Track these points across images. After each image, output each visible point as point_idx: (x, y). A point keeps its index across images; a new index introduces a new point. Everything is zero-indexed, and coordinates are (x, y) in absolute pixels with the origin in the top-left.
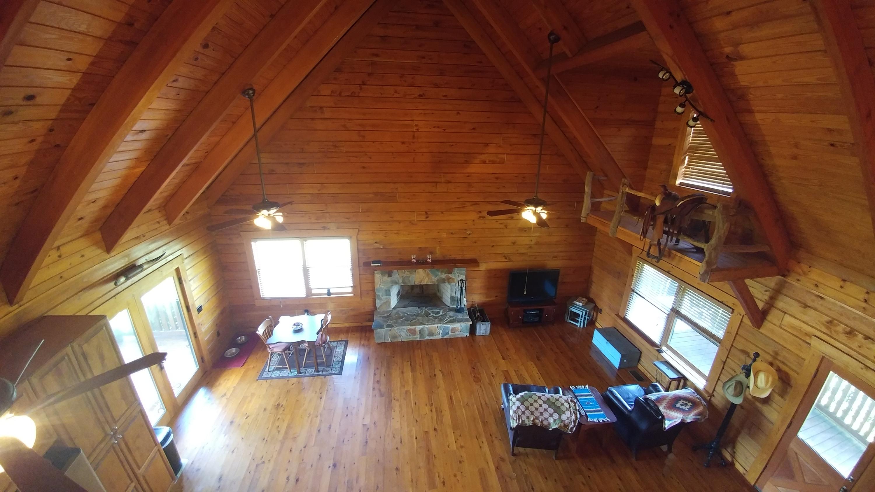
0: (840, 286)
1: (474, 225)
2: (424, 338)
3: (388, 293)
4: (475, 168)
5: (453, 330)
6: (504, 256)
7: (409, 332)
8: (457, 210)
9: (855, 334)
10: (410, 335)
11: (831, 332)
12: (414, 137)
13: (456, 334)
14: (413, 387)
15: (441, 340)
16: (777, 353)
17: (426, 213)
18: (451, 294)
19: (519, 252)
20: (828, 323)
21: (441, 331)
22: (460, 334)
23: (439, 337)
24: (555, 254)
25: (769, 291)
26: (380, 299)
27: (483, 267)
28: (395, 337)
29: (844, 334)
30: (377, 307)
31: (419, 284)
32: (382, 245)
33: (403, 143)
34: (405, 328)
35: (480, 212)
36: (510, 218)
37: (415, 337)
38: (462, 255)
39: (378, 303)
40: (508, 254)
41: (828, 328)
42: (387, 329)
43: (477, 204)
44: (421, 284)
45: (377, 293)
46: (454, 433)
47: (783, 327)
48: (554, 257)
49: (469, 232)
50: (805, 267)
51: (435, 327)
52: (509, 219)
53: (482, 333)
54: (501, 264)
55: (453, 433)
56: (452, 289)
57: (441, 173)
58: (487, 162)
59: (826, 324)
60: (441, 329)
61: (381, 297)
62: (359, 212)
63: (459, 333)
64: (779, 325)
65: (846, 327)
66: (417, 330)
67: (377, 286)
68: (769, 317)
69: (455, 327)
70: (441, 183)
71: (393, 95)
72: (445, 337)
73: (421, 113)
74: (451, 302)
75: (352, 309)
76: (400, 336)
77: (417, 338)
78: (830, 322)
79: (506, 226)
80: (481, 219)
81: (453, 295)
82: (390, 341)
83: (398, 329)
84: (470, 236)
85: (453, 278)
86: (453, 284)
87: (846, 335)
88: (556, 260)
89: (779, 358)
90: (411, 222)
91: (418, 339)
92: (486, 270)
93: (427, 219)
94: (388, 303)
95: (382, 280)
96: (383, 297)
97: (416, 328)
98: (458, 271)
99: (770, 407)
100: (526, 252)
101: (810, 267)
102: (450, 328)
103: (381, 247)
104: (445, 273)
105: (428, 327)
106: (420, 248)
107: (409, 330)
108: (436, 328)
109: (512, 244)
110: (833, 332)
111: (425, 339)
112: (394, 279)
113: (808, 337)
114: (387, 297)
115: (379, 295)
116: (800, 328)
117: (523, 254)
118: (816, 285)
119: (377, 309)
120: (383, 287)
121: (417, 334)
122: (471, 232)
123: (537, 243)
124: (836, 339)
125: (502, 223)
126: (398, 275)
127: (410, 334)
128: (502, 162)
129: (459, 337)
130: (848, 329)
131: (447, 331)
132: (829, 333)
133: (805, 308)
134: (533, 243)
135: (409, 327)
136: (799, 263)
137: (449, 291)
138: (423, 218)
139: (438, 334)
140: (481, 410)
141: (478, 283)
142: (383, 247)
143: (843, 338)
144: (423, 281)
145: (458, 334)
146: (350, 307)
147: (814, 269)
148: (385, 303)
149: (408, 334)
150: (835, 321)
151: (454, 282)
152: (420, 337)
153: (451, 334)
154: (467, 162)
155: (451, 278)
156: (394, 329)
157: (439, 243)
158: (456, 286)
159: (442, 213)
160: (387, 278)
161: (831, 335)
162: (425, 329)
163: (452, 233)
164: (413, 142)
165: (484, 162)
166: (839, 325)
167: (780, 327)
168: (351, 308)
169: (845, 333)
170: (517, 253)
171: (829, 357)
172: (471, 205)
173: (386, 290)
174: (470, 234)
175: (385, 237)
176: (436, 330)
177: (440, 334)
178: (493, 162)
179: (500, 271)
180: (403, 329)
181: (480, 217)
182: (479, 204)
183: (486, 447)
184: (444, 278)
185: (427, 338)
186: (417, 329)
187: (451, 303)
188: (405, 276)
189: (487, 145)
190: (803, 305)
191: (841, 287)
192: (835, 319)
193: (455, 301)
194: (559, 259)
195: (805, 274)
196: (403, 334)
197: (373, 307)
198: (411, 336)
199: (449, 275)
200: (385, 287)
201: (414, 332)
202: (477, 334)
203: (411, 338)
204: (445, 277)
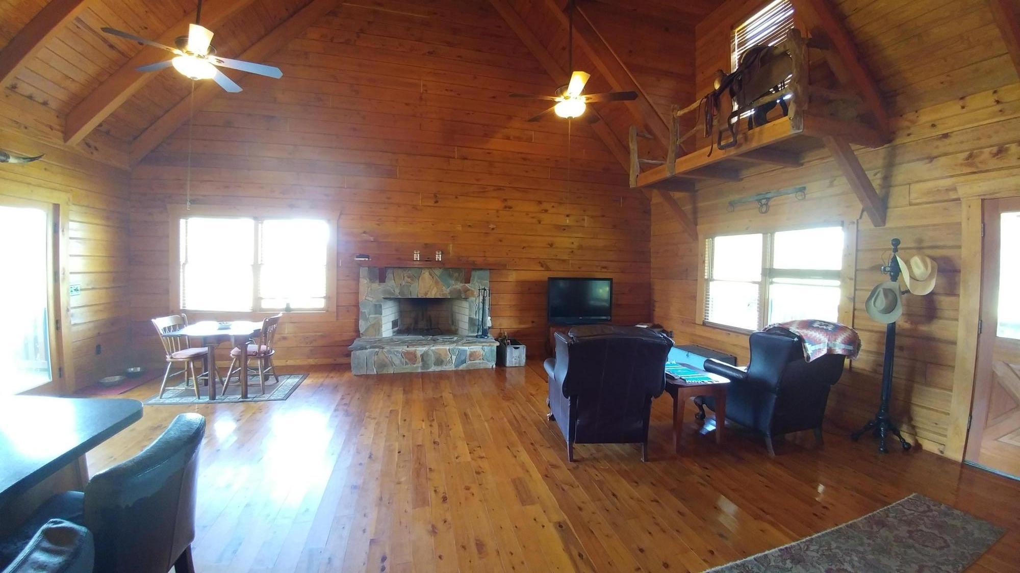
0: (960, 107)
1: (498, 217)
2: (428, 369)
3: (378, 310)
4: (496, 144)
5: (473, 355)
6: (540, 263)
7: (406, 358)
8: (475, 195)
9: (1007, 147)
10: (406, 364)
11: (977, 167)
12: (421, 99)
13: (476, 363)
14: (404, 407)
15: (456, 372)
16: (920, 241)
17: (435, 196)
18: (470, 315)
19: (558, 258)
20: (967, 159)
21: (454, 357)
22: (482, 363)
23: (451, 367)
24: (604, 264)
25: (878, 172)
26: (367, 320)
27: (513, 277)
28: (383, 365)
29: (993, 158)
30: (361, 332)
31: (425, 297)
32: (372, 236)
33: (407, 104)
34: (400, 350)
35: (505, 200)
36: (543, 211)
37: (415, 366)
38: (484, 258)
39: (362, 326)
40: (545, 260)
41: (971, 165)
42: (372, 351)
43: (500, 189)
44: (427, 297)
45: (362, 310)
46: (468, 444)
47: (914, 201)
48: (603, 268)
49: (492, 226)
50: (911, 116)
51: (446, 349)
52: (543, 213)
53: (514, 363)
54: (537, 274)
55: (466, 445)
56: (470, 308)
57: (455, 146)
58: (512, 138)
59: (966, 162)
60: (454, 354)
61: (368, 316)
62: (344, 188)
63: (481, 361)
64: (908, 203)
65: (992, 148)
66: (419, 354)
67: (362, 298)
68: (892, 202)
69: (475, 350)
70: (454, 158)
71: (397, 48)
72: (461, 368)
73: (431, 72)
74: (469, 327)
75: (322, 336)
76: (392, 364)
77: (417, 367)
78: (971, 156)
79: (540, 222)
80: (507, 209)
81: (472, 317)
82: (376, 373)
83: (389, 352)
84: (494, 231)
85: (472, 290)
86: (473, 299)
87: (996, 157)
88: (606, 272)
89: (925, 244)
90: (415, 207)
91: (420, 370)
92: (517, 282)
93: (436, 205)
94: (377, 327)
95: (369, 289)
96: (371, 316)
97: (416, 350)
98: (479, 281)
99: (941, 321)
100: (568, 258)
101: (916, 112)
102: (468, 353)
103: (372, 239)
104: (461, 282)
105: (436, 349)
106: (426, 244)
107: (407, 354)
108: (447, 352)
109: (549, 246)
110: (979, 165)
111: (430, 370)
112: (388, 288)
113: (951, 193)
114: (377, 315)
115: (365, 312)
116: (936, 188)
117: (564, 261)
118: (933, 126)
119: (361, 336)
120: (371, 299)
121: (417, 361)
122: (495, 226)
123: (580, 247)
124: (988, 170)
125: (533, 217)
126: (393, 281)
127: (407, 360)
128: (529, 140)
129: (482, 368)
130: (995, 149)
131: (464, 358)
132: (974, 170)
133: (931, 161)
134: (576, 245)
135: (405, 349)
136: (901, 116)
137: (467, 312)
138: (431, 203)
139: (450, 362)
140: (515, 422)
141: (507, 300)
142: (374, 239)
143: (993, 163)
144: (429, 293)
145: (480, 363)
146: (319, 332)
147: (921, 111)
148: (373, 325)
149: (404, 360)
150: (975, 151)
151: (473, 295)
152: (423, 367)
153: (469, 362)
154: (486, 135)
155: (469, 290)
156: (382, 351)
157: (452, 238)
158: (476, 301)
159: (456, 198)
160: (377, 285)
161: (980, 170)
162: (431, 353)
163: (470, 226)
164: (420, 105)
165: (508, 138)
166: (982, 153)
167: (911, 204)
168: (320, 334)
169: (994, 156)
170: (557, 260)
171: (991, 194)
172: (494, 190)
173: (376, 305)
174: (493, 229)
175: (379, 225)
176: (446, 355)
177: (453, 363)
178: (519, 139)
179: (537, 283)
180: (397, 351)
181: (506, 207)
182: (504, 190)
183: (524, 457)
184: (460, 290)
185: (433, 368)
186: (417, 352)
187: (469, 330)
188: (403, 284)
189: (510, 118)
190: (927, 161)
191: (963, 107)
192: (974, 149)
193: (474, 325)
194: (609, 271)
195: (913, 122)
196: (397, 362)
197: (353, 334)
198: (409, 365)
199: (466, 285)
200: (374, 300)
201: (412, 357)
202: (508, 364)
203: (408, 368)
204: (460, 288)
